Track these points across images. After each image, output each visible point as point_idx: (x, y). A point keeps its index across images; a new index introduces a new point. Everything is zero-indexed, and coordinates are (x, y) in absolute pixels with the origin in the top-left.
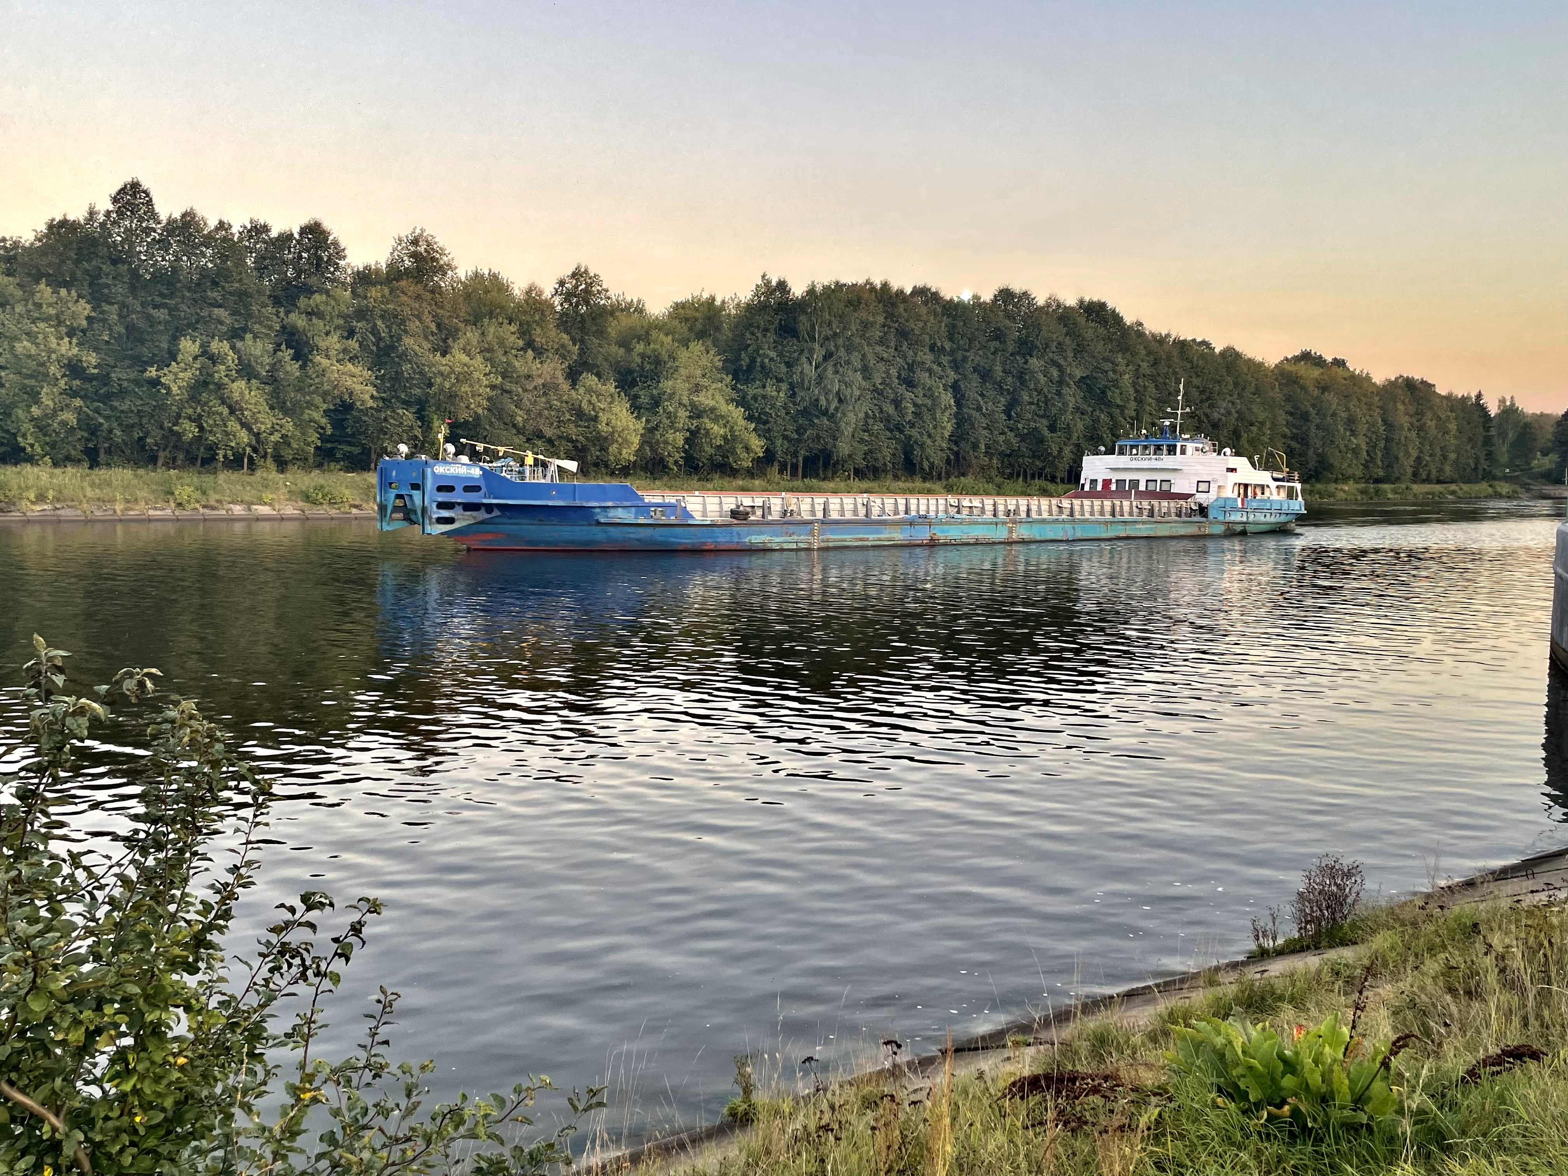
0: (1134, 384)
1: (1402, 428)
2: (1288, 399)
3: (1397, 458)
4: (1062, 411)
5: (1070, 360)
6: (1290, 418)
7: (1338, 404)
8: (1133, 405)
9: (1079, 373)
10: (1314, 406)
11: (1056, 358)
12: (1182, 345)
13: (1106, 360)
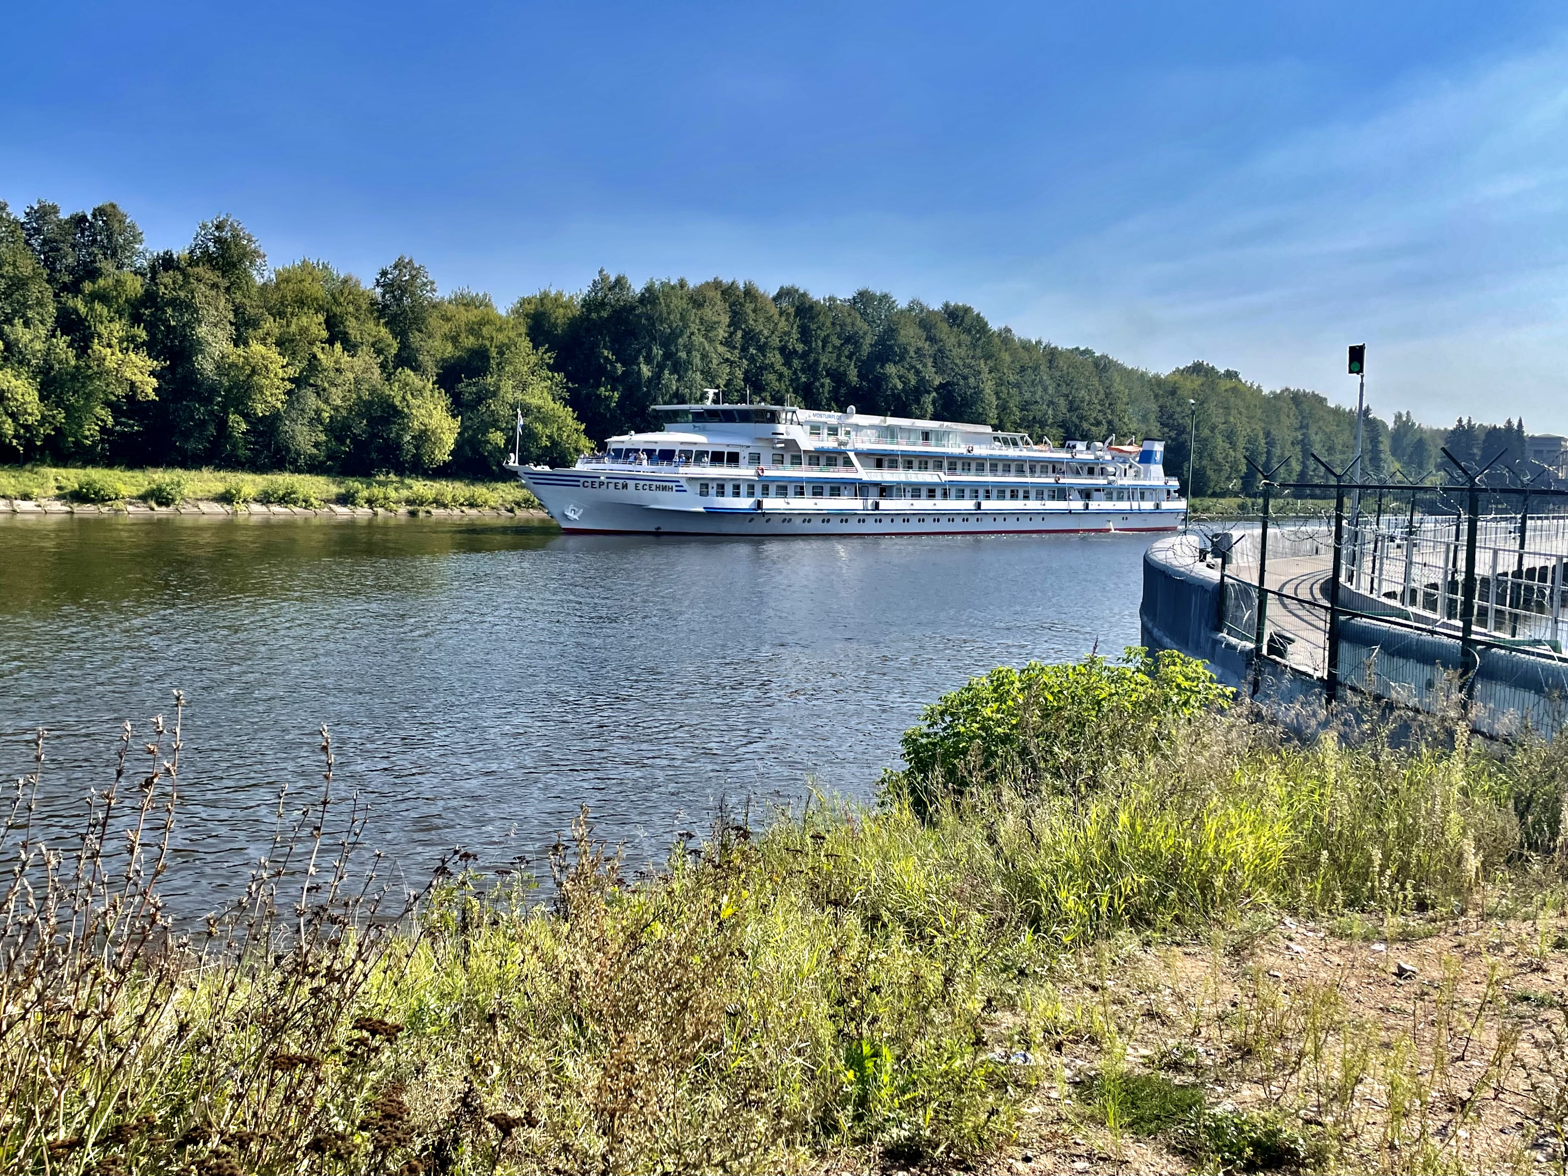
1: (1284, 441)
2: (1164, 411)
7: (1218, 417)
9: (939, 381)
12: (1052, 354)
13: (967, 366)
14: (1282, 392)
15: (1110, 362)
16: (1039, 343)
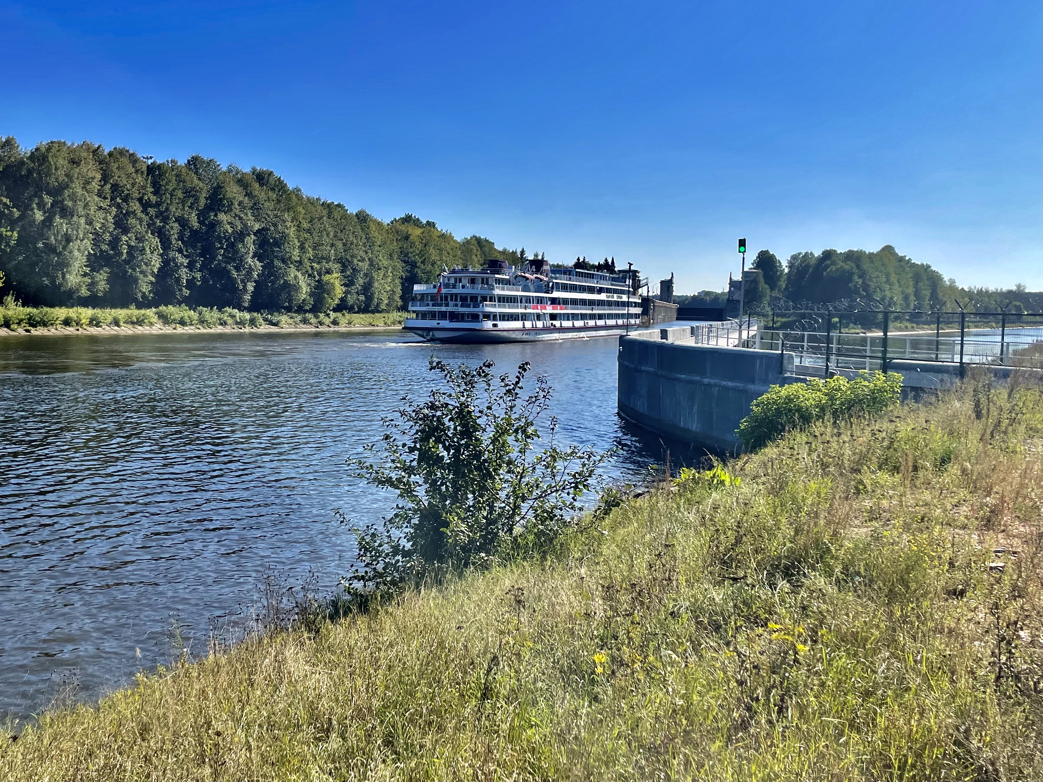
0: (298, 236)
2: (403, 251)
5: (249, 215)
9: (257, 227)
10: (420, 256)
11: (238, 213)
12: (328, 207)
14: (471, 238)
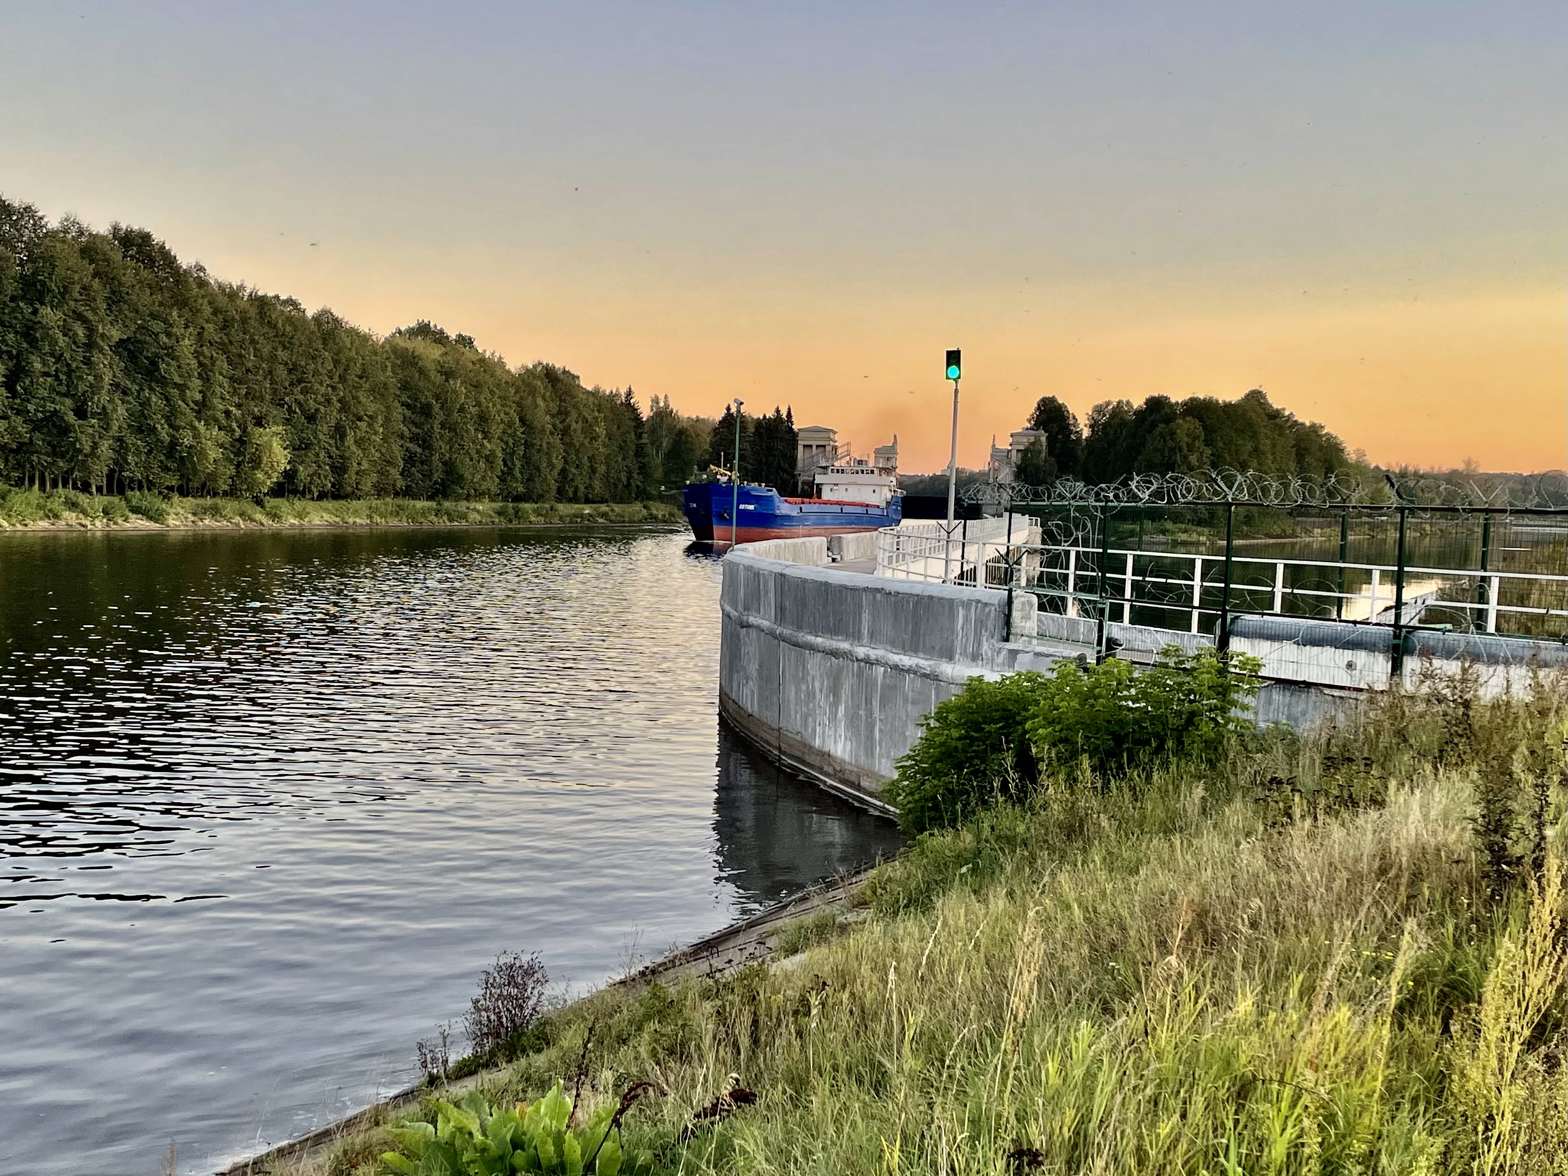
0: (197, 354)
1: (543, 430)
2: (405, 386)
3: (538, 469)
4: (95, 388)
5: (102, 313)
6: (408, 413)
7: (467, 397)
8: (196, 383)
10: (437, 397)
12: (262, 303)
13: (154, 316)
14: (535, 367)
15: (336, 320)
16: (241, 287)
